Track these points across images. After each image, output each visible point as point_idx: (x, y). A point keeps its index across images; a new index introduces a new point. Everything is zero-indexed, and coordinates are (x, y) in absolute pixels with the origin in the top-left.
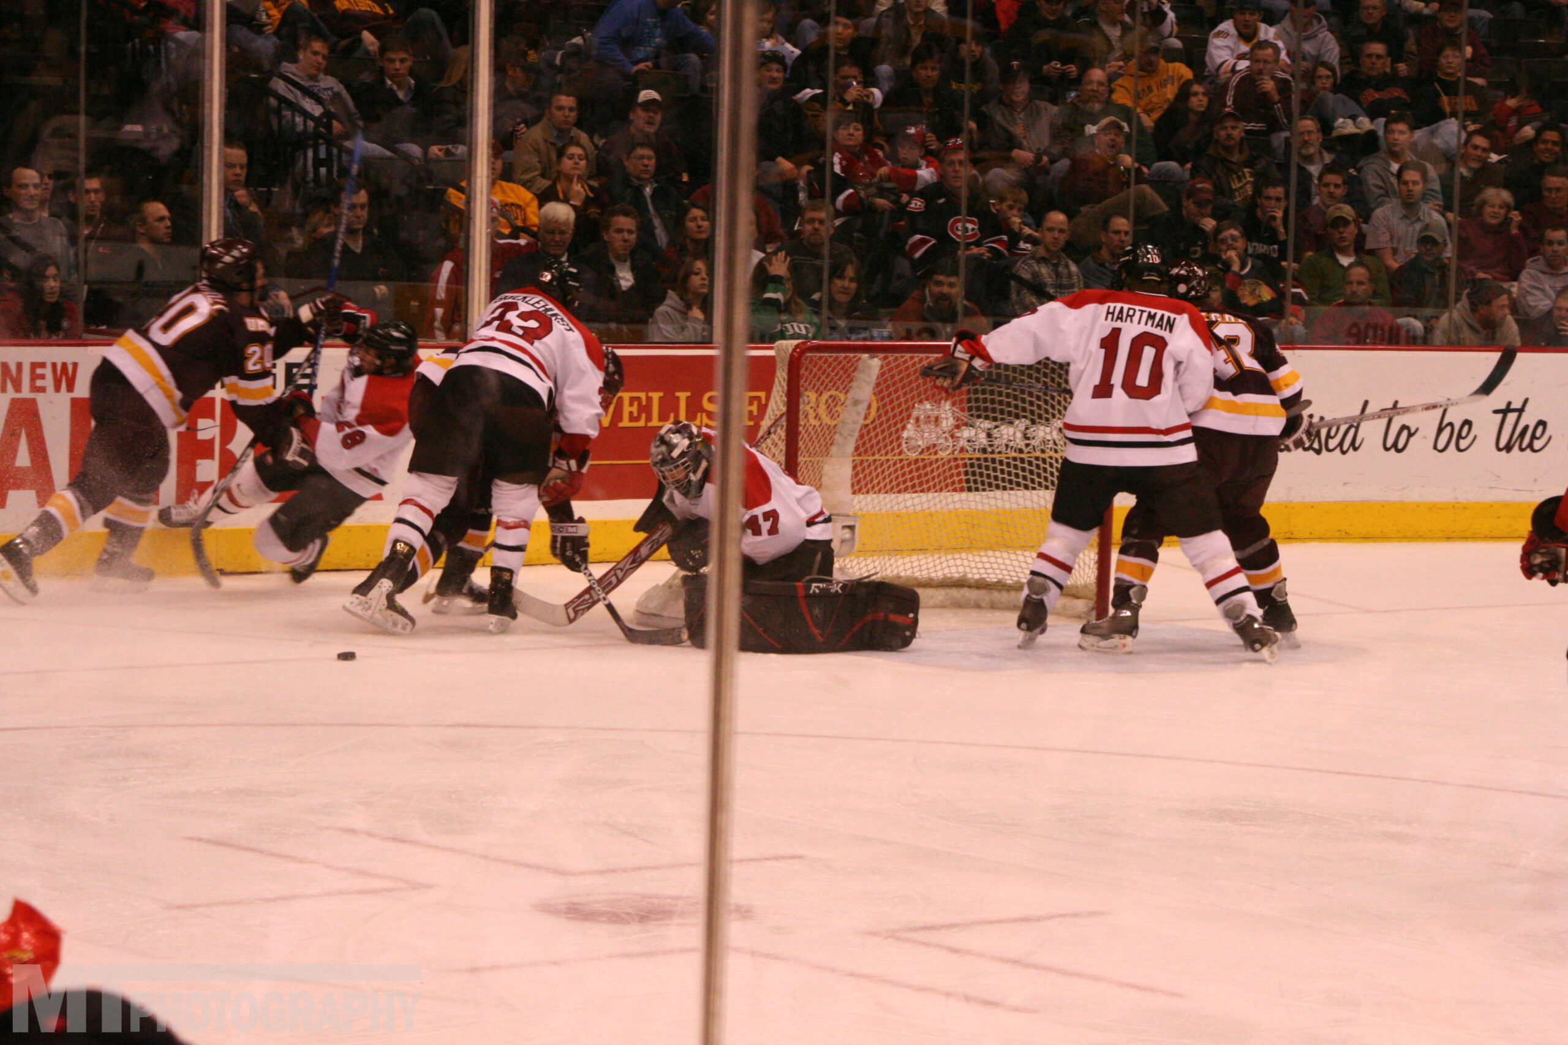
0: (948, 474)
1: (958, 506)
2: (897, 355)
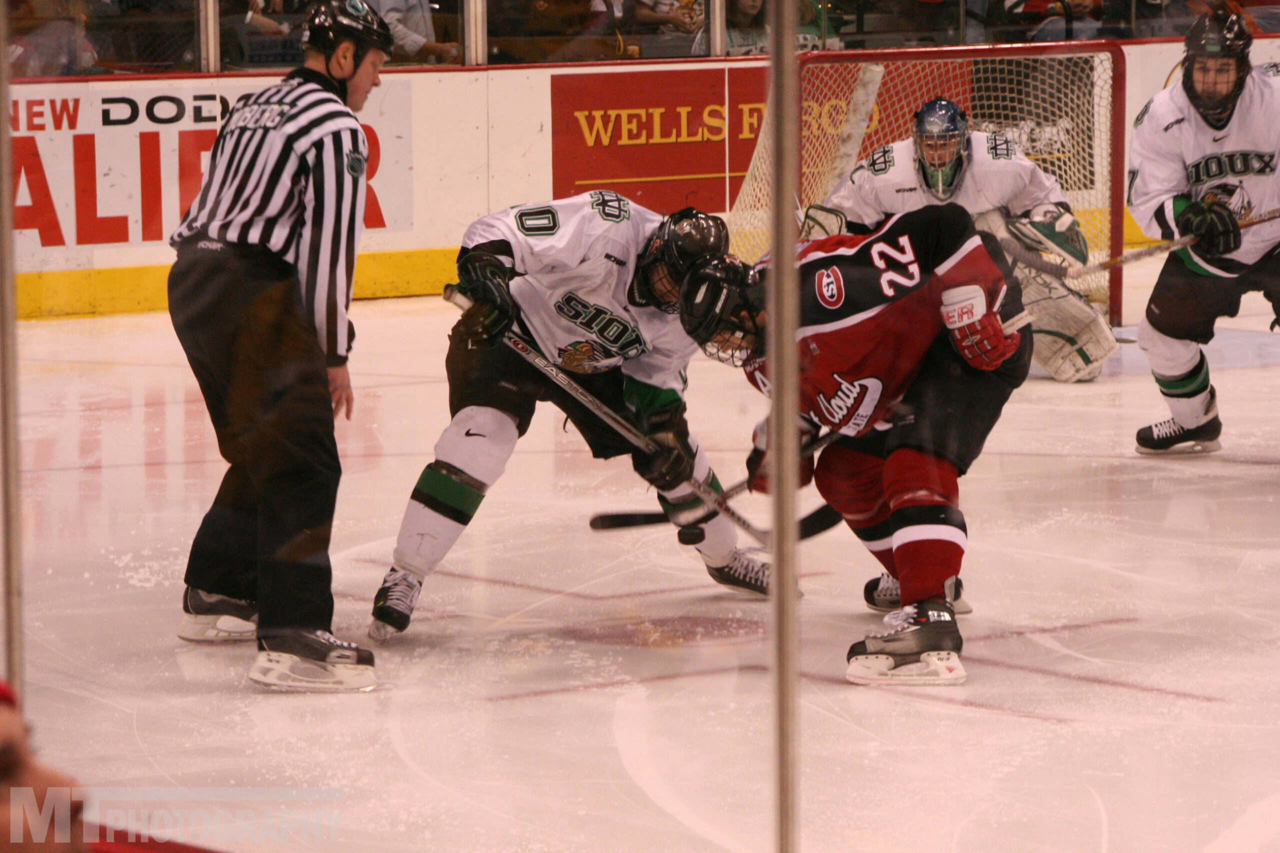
2: (900, 63)
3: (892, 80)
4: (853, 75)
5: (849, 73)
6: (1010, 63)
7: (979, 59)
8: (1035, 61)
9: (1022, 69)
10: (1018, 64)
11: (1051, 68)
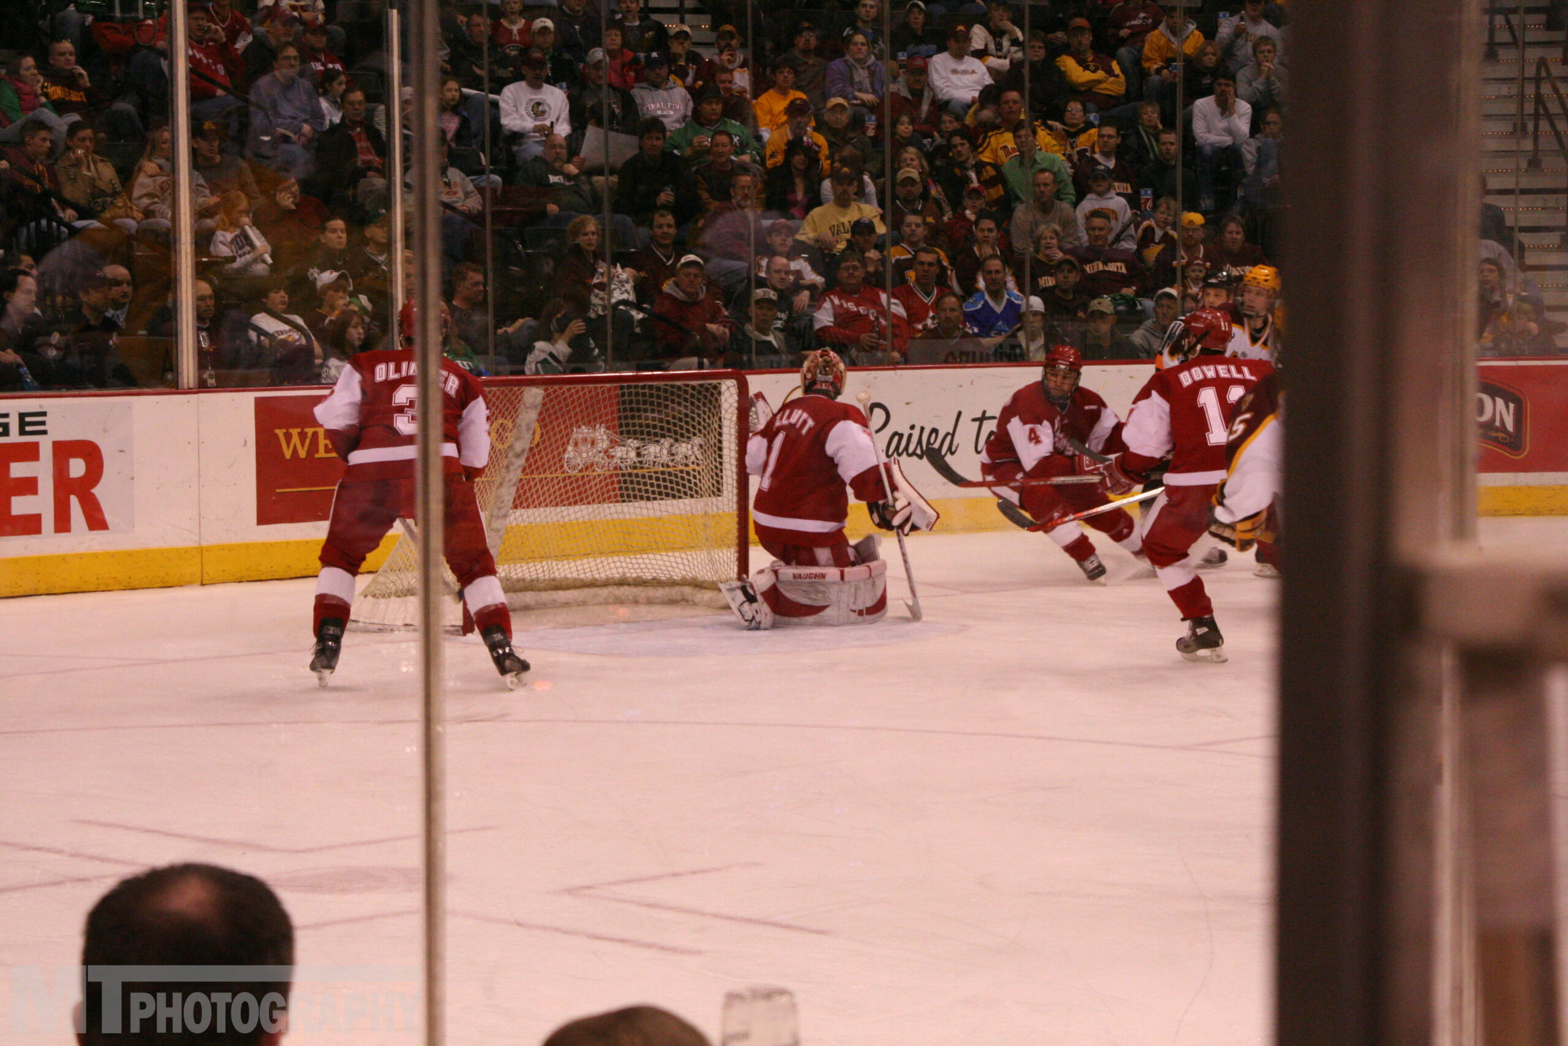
0: (605, 490)
1: (615, 516)
2: (556, 387)
3: (551, 401)
4: (517, 396)
5: (513, 395)
6: (651, 387)
7: (625, 384)
8: (673, 386)
9: (662, 393)
10: (658, 389)
11: (686, 392)
